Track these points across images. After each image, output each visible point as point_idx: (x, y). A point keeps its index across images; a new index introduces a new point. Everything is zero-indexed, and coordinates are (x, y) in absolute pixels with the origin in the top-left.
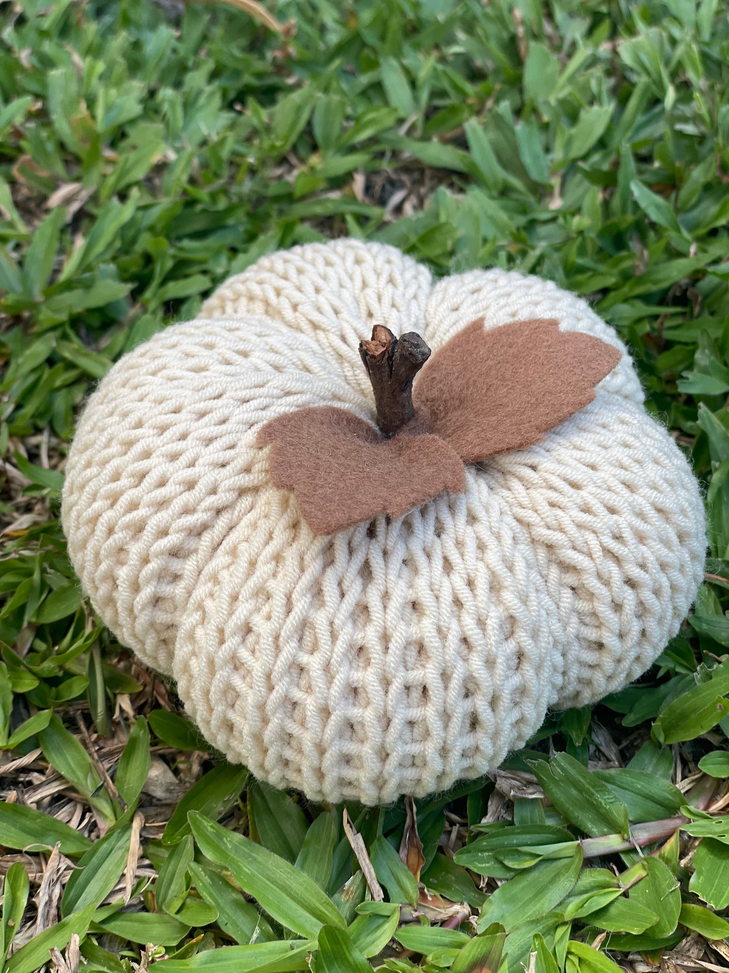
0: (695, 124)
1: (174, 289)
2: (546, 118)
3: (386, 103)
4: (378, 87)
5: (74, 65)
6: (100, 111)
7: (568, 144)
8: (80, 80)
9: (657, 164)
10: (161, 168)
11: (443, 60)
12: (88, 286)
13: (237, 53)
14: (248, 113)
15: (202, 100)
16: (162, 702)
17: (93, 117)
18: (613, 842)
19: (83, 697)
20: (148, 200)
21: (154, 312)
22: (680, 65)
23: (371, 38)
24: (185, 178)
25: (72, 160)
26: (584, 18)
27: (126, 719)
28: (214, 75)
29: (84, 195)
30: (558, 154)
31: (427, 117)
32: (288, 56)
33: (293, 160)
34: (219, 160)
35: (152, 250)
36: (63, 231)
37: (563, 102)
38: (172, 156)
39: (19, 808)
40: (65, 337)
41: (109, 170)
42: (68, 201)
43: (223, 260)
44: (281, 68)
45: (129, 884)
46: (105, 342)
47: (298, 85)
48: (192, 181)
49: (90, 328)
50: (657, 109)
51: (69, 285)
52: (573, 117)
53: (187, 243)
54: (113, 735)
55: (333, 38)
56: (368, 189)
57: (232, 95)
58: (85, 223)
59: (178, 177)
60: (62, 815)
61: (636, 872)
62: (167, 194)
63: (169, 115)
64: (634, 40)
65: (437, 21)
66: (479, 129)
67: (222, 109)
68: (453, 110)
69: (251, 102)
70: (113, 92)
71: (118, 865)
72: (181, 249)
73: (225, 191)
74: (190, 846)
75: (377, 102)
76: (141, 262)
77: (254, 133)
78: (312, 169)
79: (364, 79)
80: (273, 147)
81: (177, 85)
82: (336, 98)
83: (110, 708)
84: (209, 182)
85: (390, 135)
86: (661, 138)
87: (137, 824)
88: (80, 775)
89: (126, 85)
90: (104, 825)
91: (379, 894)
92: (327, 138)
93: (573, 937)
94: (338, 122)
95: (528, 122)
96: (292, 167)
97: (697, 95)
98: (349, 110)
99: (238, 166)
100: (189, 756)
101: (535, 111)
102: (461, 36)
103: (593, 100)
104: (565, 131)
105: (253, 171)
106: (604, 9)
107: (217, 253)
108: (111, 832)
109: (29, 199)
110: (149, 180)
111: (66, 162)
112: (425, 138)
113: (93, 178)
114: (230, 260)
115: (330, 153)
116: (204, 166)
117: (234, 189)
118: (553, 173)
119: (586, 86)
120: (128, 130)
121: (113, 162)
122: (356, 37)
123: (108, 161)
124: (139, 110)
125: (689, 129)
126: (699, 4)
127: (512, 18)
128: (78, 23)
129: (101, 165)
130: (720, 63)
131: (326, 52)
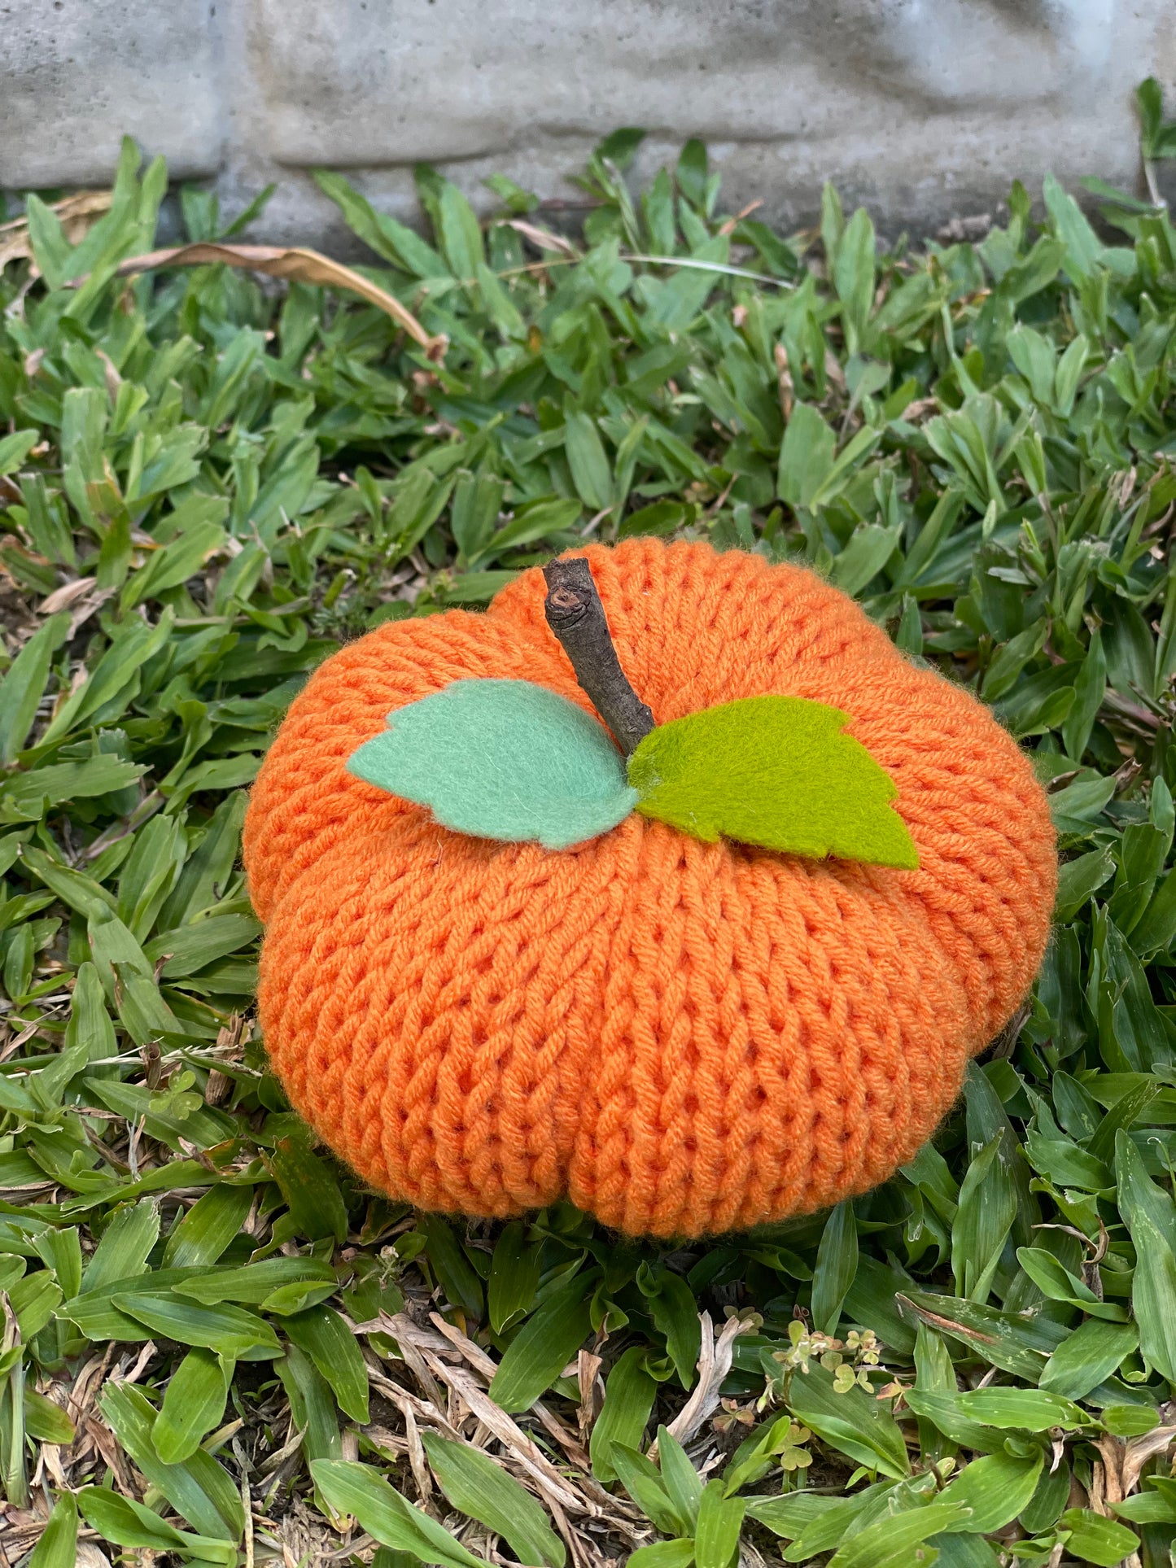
0: (1021, 568)
1: (210, 776)
2: (803, 530)
4: (559, 453)
5: (108, 383)
6: (134, 471)
8: (112, 406)
10: (220, 562)
11: (661, 418)
12: (82, 760)
13: (358, 370)
14: (356, 486)
15: (290, 461)
16: (107, 1460)
17: (122, 476)
20: (193, 617)
21: (174, 813)
22: (1013, 459)
23: (559, 368)
24: (247, 591)
25: (84, 539)
26: (883, 363)
27: (52, 1483)
28: (315, 416)
29: (99, 598)
31: (628, 511)
32: (433, 385)
33: (418, 566)
34: (303, 564)
35: (183, 712)
36: (57, 658)
37: (828, 512)
38: (236, 548)
40: (35, 842)
41: (140, 563)
42: (74, 605)
44: (420, 405)
46: (98, 847)
47: (441, 439)
48: (257, 596)
49: (77, 824)
50: (971, 530)
51: (52, 757)
52: (843, 536)
53: (236, 703)
54: (31, 1504)
55: (510, 357)
57: (336, 451)
58: (93, 646)
59: (237, 588)
62: (220, 610)
63: (237, 480)
64: (956, 415)
65: (666, 342)
67: (319, 474)
68: (665, 508)
69: (363, 470)
70: (158, 439)
72: (226, 713)
73: (306, 616)
75: (556, 476)
76: (165, 728)
77: (364, 519)
78: (442, 589)
79: (541, 441)
81: (260, 422)
82: (491, 477)
83: (30, 1465)
84: (285, 599)
89: (178, 431)
92: (471, 537)
94: (491, 512)
96: (417, 575)
98: (509, 495)
101: (788, 518)
102: (697, 376)
103: (876, 512)
104: (829, 555)
106: (918, 347)
109: (15, 593)
110: (197, 582)
111: (76, 539)
113: (118, 571)
115: (472, 562)
116: (280, 567)
117: (321, 614)
119: (867, 488)
120: (174, 501)
121: (148, 552)
122: (539, 364)
123: (138, 549)
124: (194, 468)
125: (1012, 575)
126: (1062, 352)
127: (774, 357)
128: (123, 306)
129: (129, 554)
130: (1076, 461)
131: (491, 379)
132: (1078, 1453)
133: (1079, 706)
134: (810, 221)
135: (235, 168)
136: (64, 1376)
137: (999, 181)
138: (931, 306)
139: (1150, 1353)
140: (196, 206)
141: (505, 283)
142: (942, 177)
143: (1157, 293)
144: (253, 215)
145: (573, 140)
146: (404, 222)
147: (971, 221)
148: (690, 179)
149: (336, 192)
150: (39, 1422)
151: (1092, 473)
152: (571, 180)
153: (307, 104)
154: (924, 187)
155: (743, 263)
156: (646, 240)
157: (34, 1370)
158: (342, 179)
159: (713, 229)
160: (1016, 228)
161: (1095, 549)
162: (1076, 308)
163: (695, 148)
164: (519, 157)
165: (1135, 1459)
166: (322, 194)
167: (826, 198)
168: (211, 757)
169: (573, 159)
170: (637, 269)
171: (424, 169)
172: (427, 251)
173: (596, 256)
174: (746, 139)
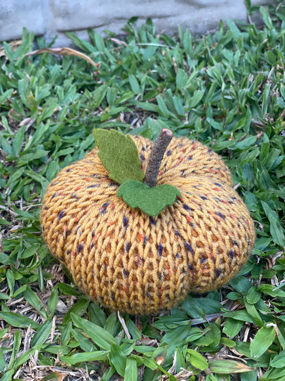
0: (231, 96)
1: (62, 152)
2: (183, 94)
3: (131, 90)
4: (128, 84)
5: (27, 78)
6: (36, 94)
7: (190, 103)
8: (29, 83)
9: (219, 109)
10: (57, 112)
11: (149, 75)
12: (34, 152)
13: (81, 73)
14: (85, 94)
15: (70, 90)
17: (34, 96)
18: (201, 320)
19: (37, 281)
20: (53, 123)
21: (56, 160)
22: (227, 76)
23: (125, 67)
24: (65, 116)
25: (27, 110)
26: (196, 60)
27: (50, 287)
28: (74, 81)
29: (32, 122)
30: (187, 106)
31: (144, 94)
32: (98, 74)
33: (100, 109)
34: (76, 110)
35: (55, 140)
36: (25, 134)
37: (188, 89)
38: (61, 109)
39: (17, 315)
40: (27, 168)
41: (40, 113)
42: (26, 124)
43: (78, 143)
44: (96, 78)
45: (52, 337)
46: (40, 170)
47: (102, 84)
48: (67, 117)
49: (35, 165)
50: (219, 91)
51: (28, 152)
52: (192, 94)
53: (66, 137)
54: (46, 293)
55: (113, 67)
56: (125, 118)
57: (80, 87)
58: (32, 131)
59: (63, 116)
60: (31, 317)
61: (208, 329)
62: (59, 121)
63: (59, 94)
64: (212, 68)
65: (148, 61)
66: (161, 98)
67: (77, 92)
68: (153, 92)
69: (86, 90)
70: (41, 88)
71: (48, 332)
72: (64, 139)
73: (78, 120)
74: (71, 325)
75: (128, 90)
76: (51, 144)
77: (88, 100)
78: (107, 112)
79: (124, 82)
80: (93, 105)
81: (62, 84)
82: (114, 89)
83: (45, 285)
84: (73, 117)
85: (132, 100)
86: (220, 101)
87: (54, 319)
88: (36, 305)
89: (45, 85)
90: (43, 320)
91: (129, 337)
92: (111, 102)
93: (188, 348)
94: (115, 96)
95: (177, 96)
96: (100, 111)
97: (231, 86)
98: (119, 93)
99: (82, 111)
100: (70, 298)
101: (179, 92)
102: (156, 66)
103: (198, 88)
104: (189, 98)
105: (87, 113)
106: (203, 56)
107: (76, 140)
108: (46, 322)
109: (13, 123)
110: (53, 116)
111: (25, 111)
112: (144, 101)
113: (35, 116)
114: (80, 143)
115: (112, 106)
116: (71, 111)
117: (81, 119)
118: (186, 112)
119: (196, 84)
120: (46, 100)
121: (41, 111)
122: (121, 67)
123: (39, 111)
124: (49, 93)
125: (229, 97)
126: (234, 54)
127: (172, 60)
128: (28, 63)
129: (37, 112)
130: (240, 75)
131: (111, 72)
132: (262, 262)
133: (246, 123)
134: (176, 34)
135: (48, 33)
136: (49, 268)
137: (217, 22)
138: (205, 48)
139: (275, 241)
140: (40, 42)
141: (111, 52)
142: (204, 22)
143: (254, 40)
144: (53, 43)
145: (122, 20)
146: (87, 41)
147: (211, 31)
148: (149, 27)
149: (71, 36)
150: (46, 276)
151: (244, 76)
152: (122, 30)
153: (63, 17)
154: (200, 25)
155: (163, 44)
156: (141, 41)
157: (43, 268)
158: (72, 33)
159: (155, 37)
160: (222, 30)
161: (247, 90)
162: (237, 46)
163: (149, 20)
164: (111, 25)
165: (274, 259)
166: (68, 37)
167: (179, 29)
168: (62, 149)
169: (123, 25)
170: (139, 47)
171: (90, 30)
172: (92, 47)
173: (130, 44)
174: (160, 17)
